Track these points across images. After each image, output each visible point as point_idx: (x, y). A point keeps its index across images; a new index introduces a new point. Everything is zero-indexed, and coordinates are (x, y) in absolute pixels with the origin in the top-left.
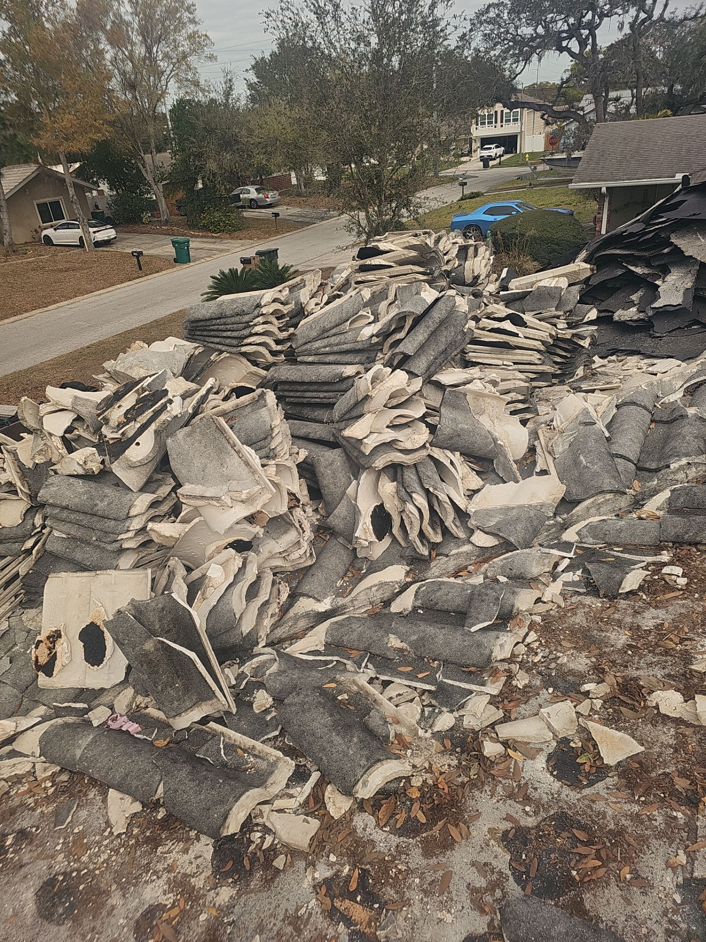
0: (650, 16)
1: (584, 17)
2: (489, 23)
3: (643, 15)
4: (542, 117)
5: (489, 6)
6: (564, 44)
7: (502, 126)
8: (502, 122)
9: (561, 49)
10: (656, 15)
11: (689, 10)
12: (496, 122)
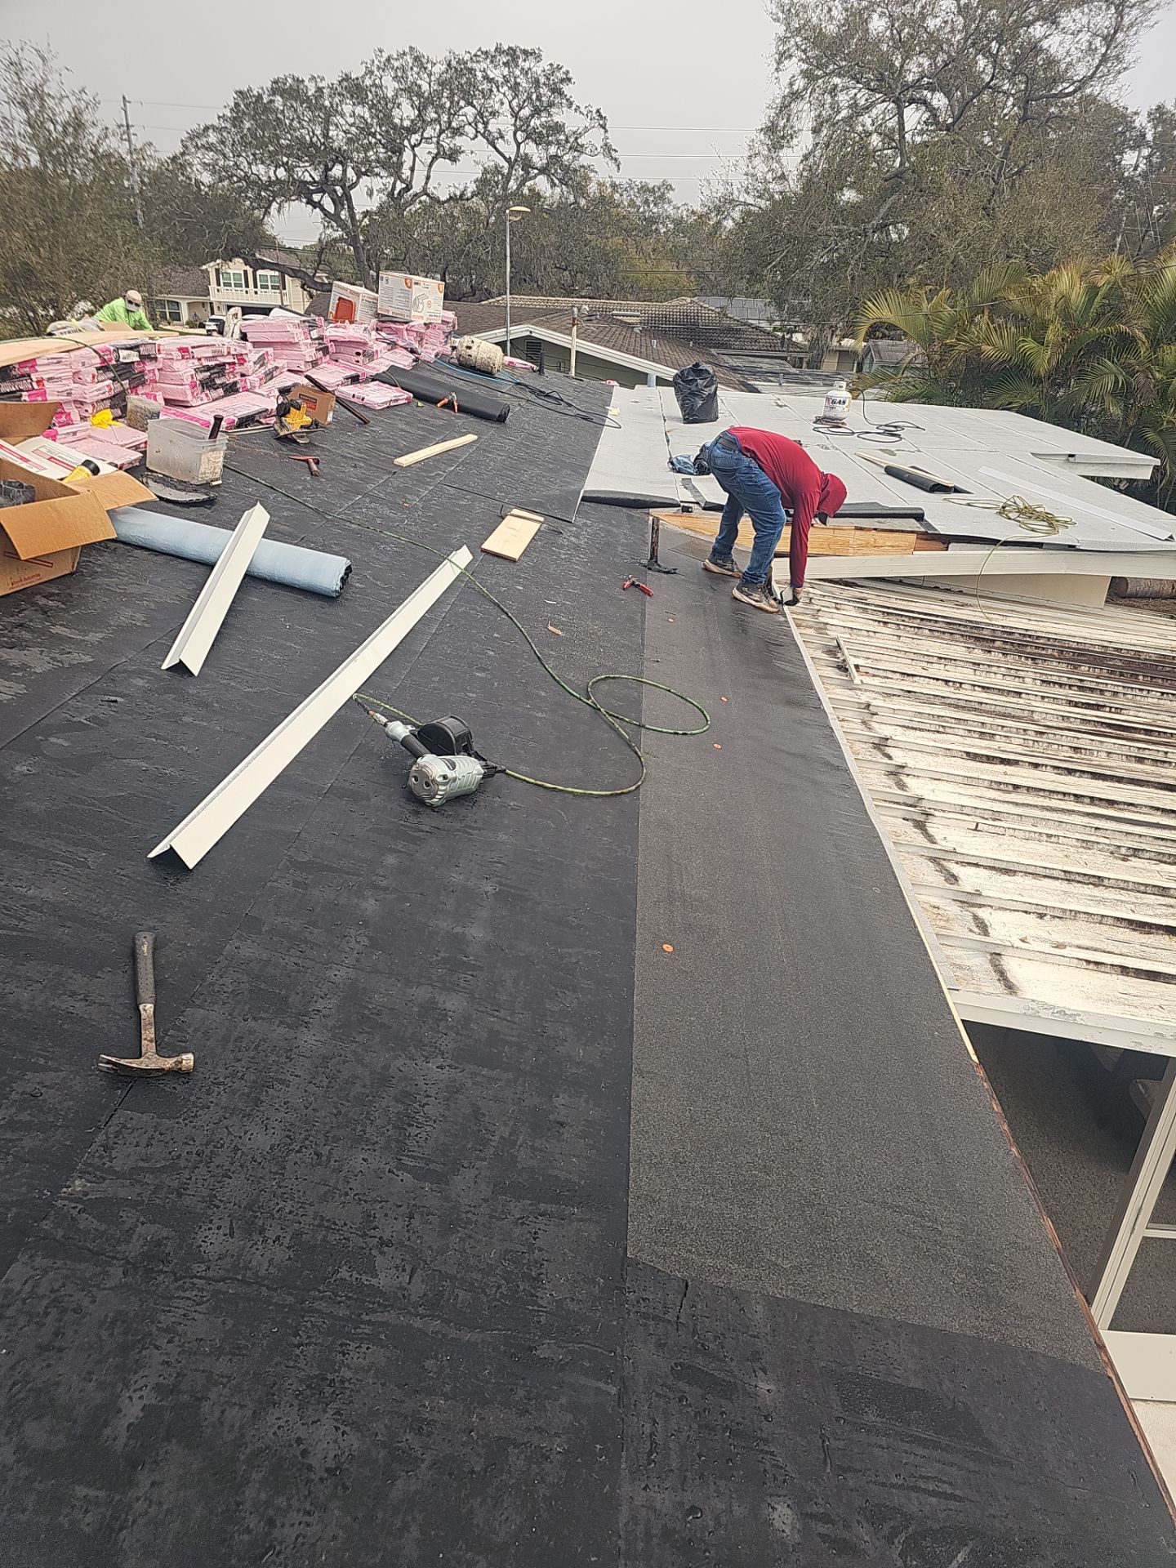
0: (408, 188)
1: (331, 170)
3: (400, 186)
4: (303, 287)
5: (207, 129)
6: (316, 197)
7: (256, 293)
8: (256, 287)
10: (417, 187)
11: (452, 189)
12: (247, 286)
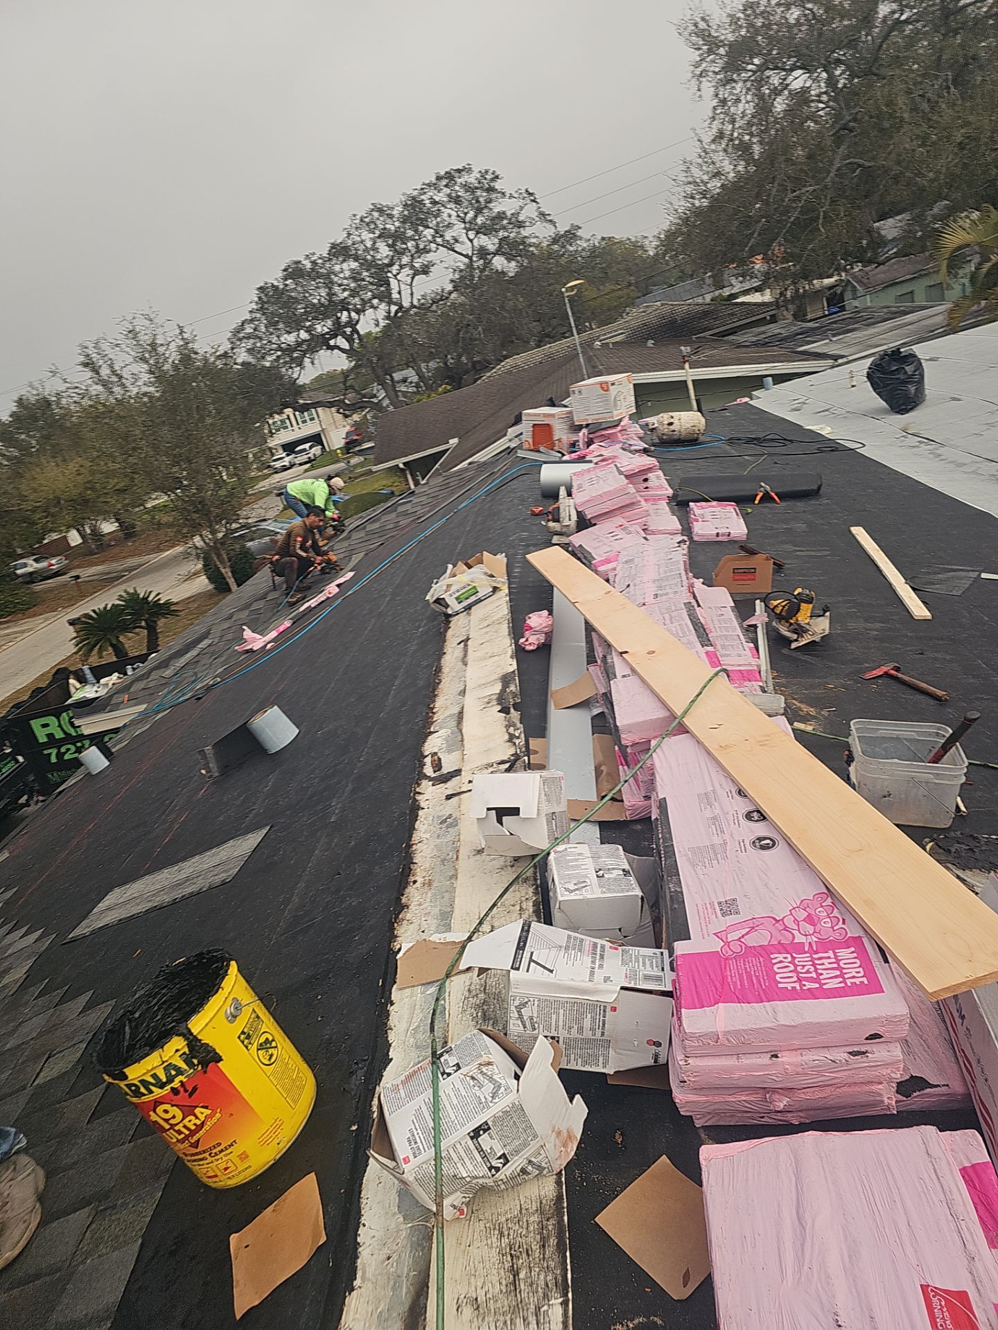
0: (400, 307)
1: (341, 317)
2: (248, 338)
4: (338, 412)
6: (332, 342)
7: (299, 428)
8: (298, 424)
9: (332, 348)
12: (292, 426)
